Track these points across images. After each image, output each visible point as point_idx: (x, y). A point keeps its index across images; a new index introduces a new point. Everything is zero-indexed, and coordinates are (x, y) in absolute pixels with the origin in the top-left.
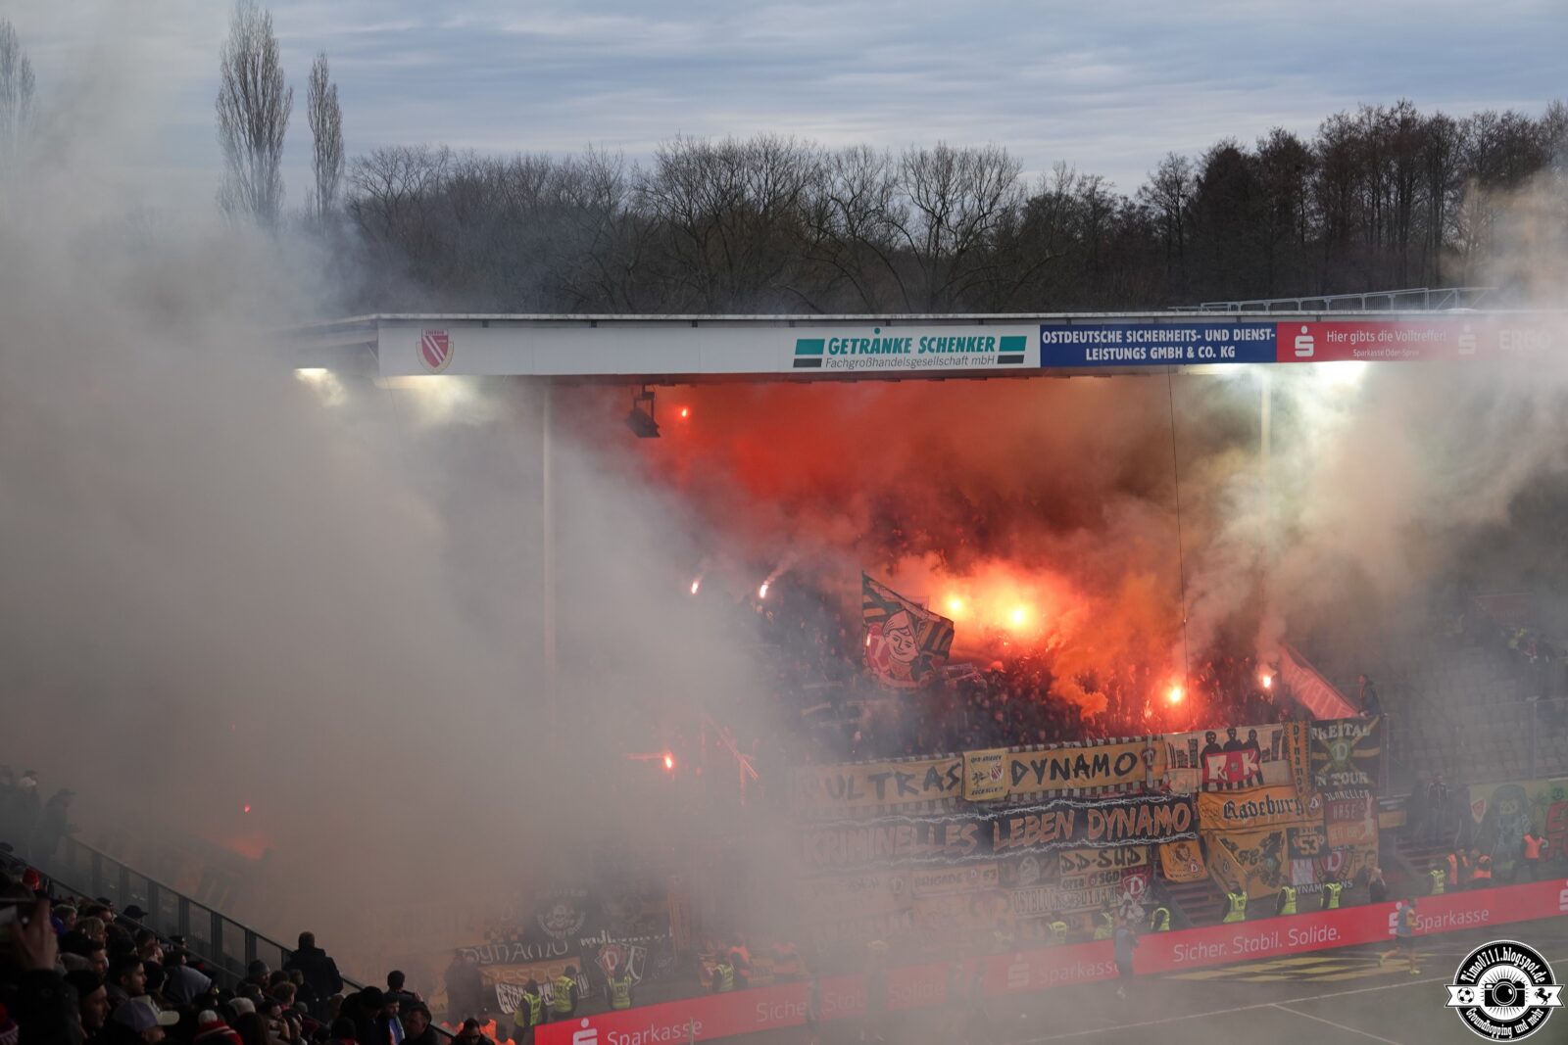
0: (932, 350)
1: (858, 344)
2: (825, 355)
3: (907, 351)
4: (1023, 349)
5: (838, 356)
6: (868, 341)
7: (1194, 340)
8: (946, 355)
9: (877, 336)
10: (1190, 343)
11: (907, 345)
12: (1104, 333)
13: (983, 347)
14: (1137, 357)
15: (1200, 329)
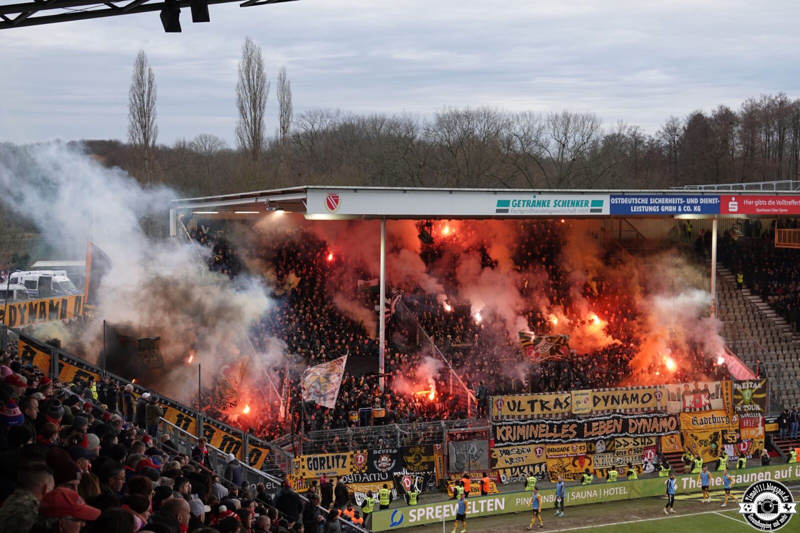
0: (560, 206)
1: (526, 203)
2: (510, 208)
3: (548, 206)
4: (602, 206)
5: (517, 208)
6: (530, 201)
7: (681, 203)
8: (567, 208)
9: (534, 199)
10: (680, 204)
11: (548, 203)
12: (640, 199)
13: (583, 205)
14: (655, 211)
15: (685, 198)
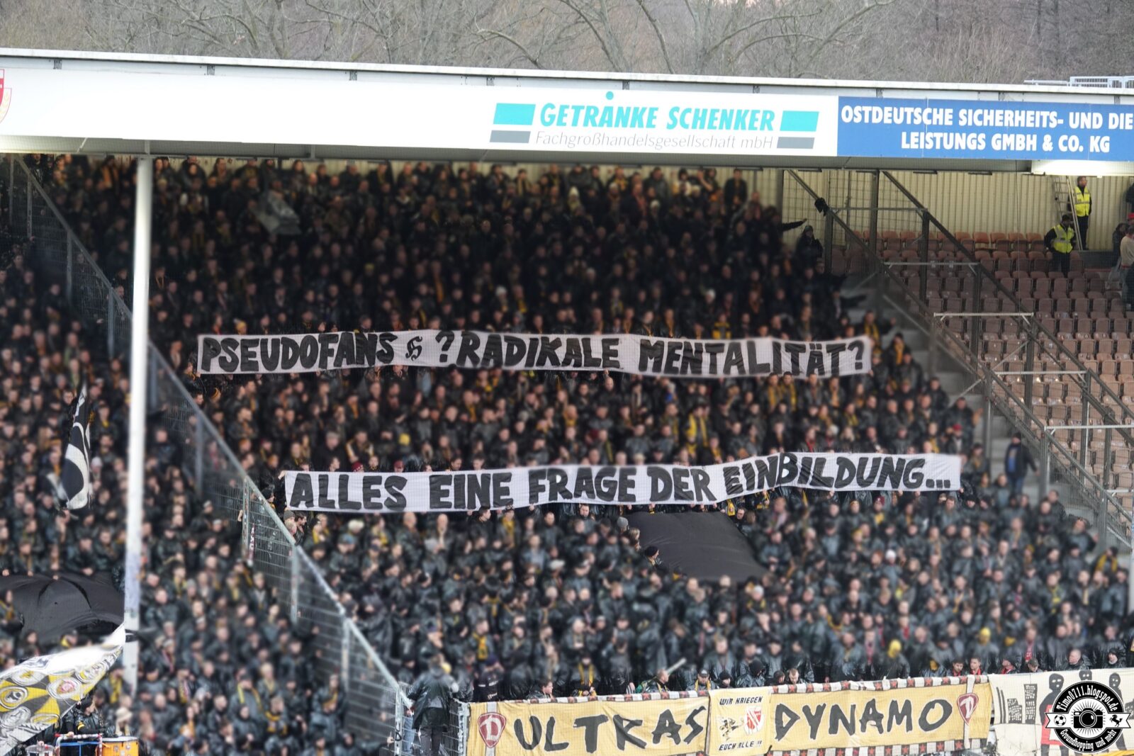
0: (686, 126)
1: (583, 113)
2: (535, 128)
3: (650, 125)
4: (813, 128)
5: (554, 130)
6: (596, 110)
7: (1053, 125)
8: (704, 134)
9: (609, 103)
10: (1048, 130)
11: (651, 117)
12: (928, 110)
13: (758, 124)
14: (972, 147)
15: (1063, 110)
